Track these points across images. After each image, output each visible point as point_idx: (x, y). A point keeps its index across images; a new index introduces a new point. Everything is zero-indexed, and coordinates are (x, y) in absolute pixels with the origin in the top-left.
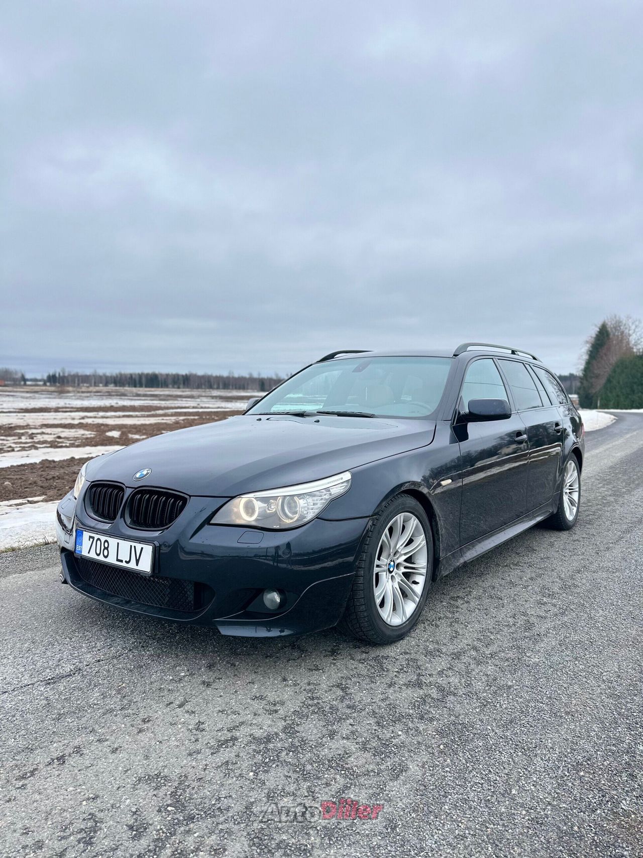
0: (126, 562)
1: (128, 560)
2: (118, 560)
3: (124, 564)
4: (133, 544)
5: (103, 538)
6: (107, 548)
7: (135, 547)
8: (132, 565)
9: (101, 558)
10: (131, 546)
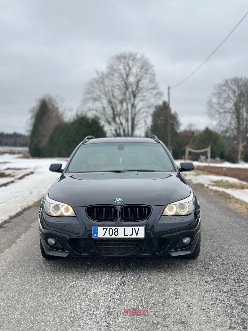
0: (130, 235)
1: (131, 234)
2: (124, 235)
3: (129, 236)
4: (133, 227)
5: (114, 228)
6: (117, 232)
7: (135, 228)
8: (134, 236)
9: (114, 236)
10: (132, 228)
